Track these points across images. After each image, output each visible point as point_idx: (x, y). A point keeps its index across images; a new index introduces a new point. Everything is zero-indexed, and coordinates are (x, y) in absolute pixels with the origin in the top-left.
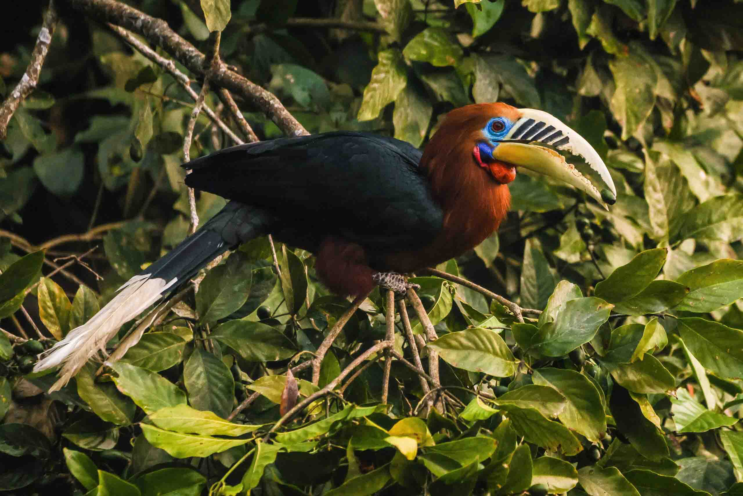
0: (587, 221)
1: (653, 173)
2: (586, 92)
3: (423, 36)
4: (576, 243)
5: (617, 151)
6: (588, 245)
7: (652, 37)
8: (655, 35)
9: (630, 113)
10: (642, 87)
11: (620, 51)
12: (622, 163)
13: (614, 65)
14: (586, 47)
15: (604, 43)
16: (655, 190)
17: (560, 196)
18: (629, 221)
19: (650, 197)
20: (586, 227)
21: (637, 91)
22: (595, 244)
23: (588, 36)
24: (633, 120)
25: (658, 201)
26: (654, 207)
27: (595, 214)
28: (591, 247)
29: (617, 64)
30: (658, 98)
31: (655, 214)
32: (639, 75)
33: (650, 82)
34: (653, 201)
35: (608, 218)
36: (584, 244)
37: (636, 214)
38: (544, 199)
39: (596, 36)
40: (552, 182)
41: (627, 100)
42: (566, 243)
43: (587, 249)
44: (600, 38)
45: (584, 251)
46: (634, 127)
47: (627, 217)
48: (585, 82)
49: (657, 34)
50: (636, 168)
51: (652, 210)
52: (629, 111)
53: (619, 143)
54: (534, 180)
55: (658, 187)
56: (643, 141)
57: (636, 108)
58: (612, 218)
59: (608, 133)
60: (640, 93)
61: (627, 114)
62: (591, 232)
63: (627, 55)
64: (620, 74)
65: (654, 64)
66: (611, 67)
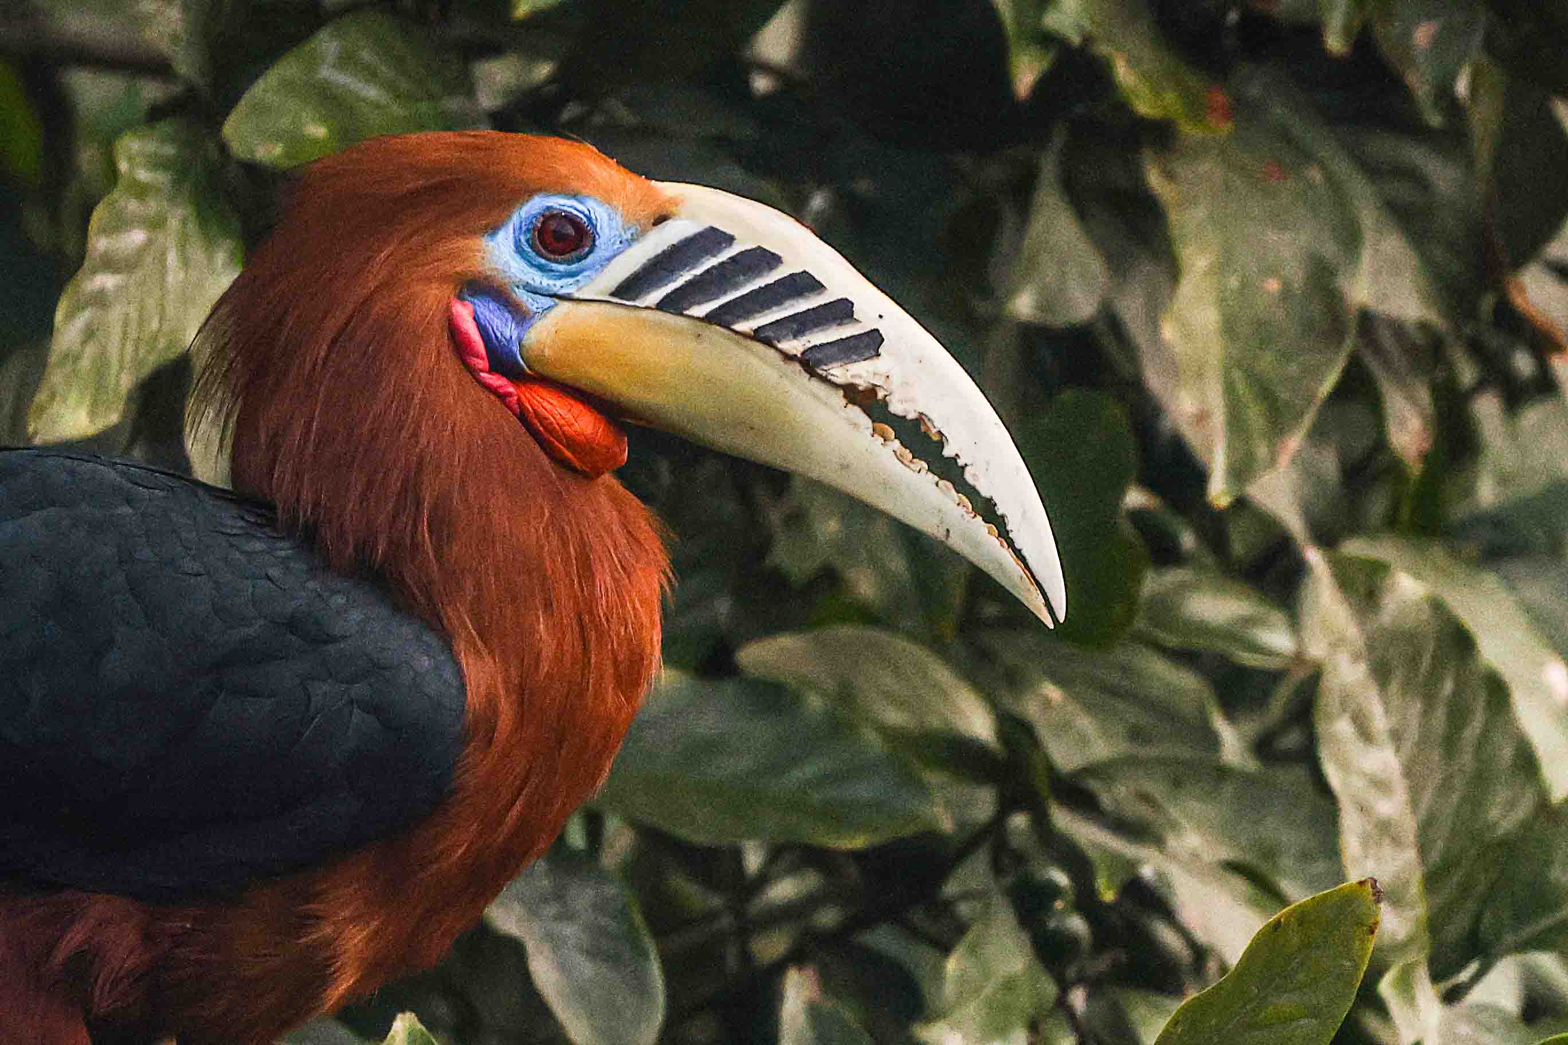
0: (1061, 878)
1: (1356, 658)
2: (1045, 305)
3: (313, 63)
4: (1009, 985)
5: (1173, 576)
6: (1064, 987)
7: (1335, 43)
8: (1347, 30)
9: (1241, 388)
10: (1296, 273)
11: (1196, 110)
12: (1204, 629)
13: (1170, 176)
14: (1042, 85)
15: (1124, 73)
16: (1365, 735)
17: (933, 778)
18: (1240, 885)
19: (1345, 766)
20: (1059, 905)
21: (1273, 285)
22: (1095, 986)
23: (1047, 40)
24: (1255, 415)
25: (1380, 785)
26: (1363, 809)
27: (1092, 854)
28: (1078, 998)
29: (1181, 169)
30: (1367, 319)
31: (1366, 841)
32: (1278, 221)
33: (1330, 249)
34: (1358, 783)
35: (1147, 872)
36: (1050, 989)
37: (1270, 853)
38: (863, 791)
39: (1088, 40)
40: (894, 717)
41: (1229, 327)
42: (968, 989)
43: (1062, 1004)
44: (1103, 49)
45: (1051, 1013)
46: (1262, 451)
47: (1234, 867)
48: (1033, 263)
49: (1357, 23)
50: (1269, 653)
51: (1351, 824)
52: (1237, 374)
53: (1188, 540)
54: (814, 702)
55: (1380, 722)
56: (1294, 523)
57: (1266, 362)
58: (1161, 875)
59: (1135, 498)
60: (1286, 293)
61: (1229, 389)
62: (1077, 924)
63: (1226, 128)
64: (1200, 213)
65: (1342, 167)
66: (1154, 179)
